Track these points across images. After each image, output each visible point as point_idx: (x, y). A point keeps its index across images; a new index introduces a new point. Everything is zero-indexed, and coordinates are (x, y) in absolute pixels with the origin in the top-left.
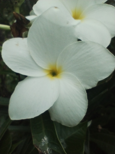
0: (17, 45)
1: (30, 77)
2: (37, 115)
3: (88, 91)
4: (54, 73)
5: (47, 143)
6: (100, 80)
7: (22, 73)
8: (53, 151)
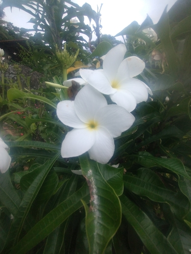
0: (67, 106)
1: (76, 129)
2: (80, 154)
3: (114, 138)
4: (93, 126)
5: (92, 174)
6: (123, 131)
7: (71, 126)
8: (96, 179)
